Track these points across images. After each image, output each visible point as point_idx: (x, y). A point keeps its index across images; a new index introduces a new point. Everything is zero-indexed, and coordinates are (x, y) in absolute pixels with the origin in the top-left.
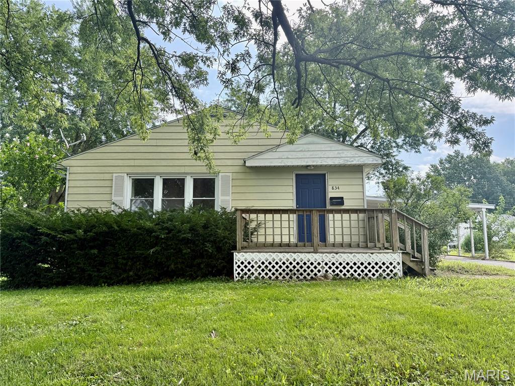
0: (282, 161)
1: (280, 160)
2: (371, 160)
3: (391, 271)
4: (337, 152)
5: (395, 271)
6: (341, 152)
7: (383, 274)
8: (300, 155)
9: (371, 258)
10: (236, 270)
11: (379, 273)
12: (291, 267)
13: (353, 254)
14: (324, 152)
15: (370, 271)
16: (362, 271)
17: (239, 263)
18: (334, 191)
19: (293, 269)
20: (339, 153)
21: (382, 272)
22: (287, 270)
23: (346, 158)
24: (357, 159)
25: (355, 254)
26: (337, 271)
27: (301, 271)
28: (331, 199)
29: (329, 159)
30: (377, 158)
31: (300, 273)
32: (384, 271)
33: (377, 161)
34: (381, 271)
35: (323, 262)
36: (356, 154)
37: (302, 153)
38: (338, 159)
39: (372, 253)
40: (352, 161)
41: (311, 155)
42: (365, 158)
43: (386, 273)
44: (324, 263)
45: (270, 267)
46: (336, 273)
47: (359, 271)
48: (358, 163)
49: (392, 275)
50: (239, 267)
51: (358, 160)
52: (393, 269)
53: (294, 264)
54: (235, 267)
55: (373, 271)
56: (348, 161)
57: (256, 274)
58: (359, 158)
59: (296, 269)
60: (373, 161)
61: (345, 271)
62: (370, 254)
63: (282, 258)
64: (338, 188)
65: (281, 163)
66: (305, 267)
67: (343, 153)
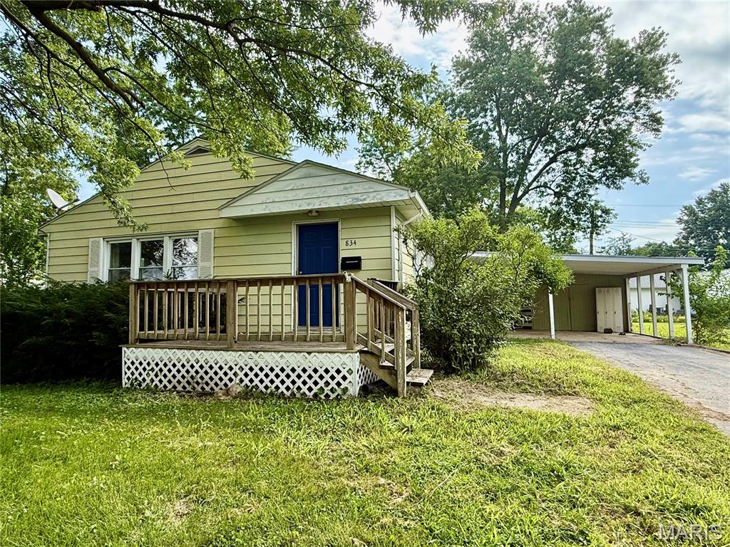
0: (267, 207)
1: (264, 206)
2: (393, 195)
3: (339, 384)
4: (342, 186)
5: (344, 384)
6: (348, 186)
7: (326, 389)
8: (290, 195)
9: (307, 361)
10: (126, 373)
11: (318, 387)
12: (192, 372)
13: (281, 354)
14: (324, 189)
15: (305, 383)
16: (293, 382)
17: (129, 363)
18: (348, 247)
19: (194, 374)
20: (346, 189)
21: (323, 386)
22: (188, 377)
23: (356, 196)
24: (371, 195)
25: (284, 354)
26: (256, 381)
27: (207, 378)
28: (344, 259)
29: (331, 198)
30: (402, 192)
31: (204, 381)
32: (327, 384)
33: (402, 195)
34: (322, 383)
35: (236, 365)
36: (369, 188)
37: (293, 193)
38: (344, 198)
39: (309, 353)
40: (364, 199)
41: (306, 195)
42: (383, 194)
43: (330, 387)
44: (238, 366)
45: (165, 371)
46: (254, 384)
47: (288, 382)
48: (372, 201)
49: (339, 391)
50: (129, 368)
51: (374, 197)
52: (341, 381)
53: (197, 367)
54: (124, 368)
55: (310, 383)
56: (357, 199)
57: (148, 380)
58: (375, 194)
59: (199, 375)
60: (395, 197)
61: (267, 381)
62: (306, 354)
63: (181, 357)
64: (355, 243)
65: (265, 210)
66: (211, 373)
67: (351, 187)
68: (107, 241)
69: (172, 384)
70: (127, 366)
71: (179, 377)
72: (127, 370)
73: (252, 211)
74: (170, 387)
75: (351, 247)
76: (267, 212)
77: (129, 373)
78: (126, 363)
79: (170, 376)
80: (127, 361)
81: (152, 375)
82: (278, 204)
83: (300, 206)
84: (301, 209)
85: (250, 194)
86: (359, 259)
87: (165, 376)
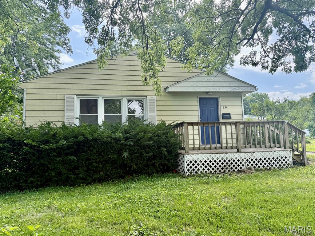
2: (250, 89)
4: (228, 83)
9: (274, 155)
11: (279, 164)
12: (225, 164)
13: (264, 152)
15: (274, 163)
16: (269, 163)
18: (224, 109)
21: (281, 164)
23: (235, 87)
24: (241, 88)
26: (255, 165)
27: (232, 166)
28: (223, 114)
32: (282, 162)
36: (240, 85)
39: (275, 151)
44: (246, 159)
46: (253, 166)
47: (267, 164)
48: (242, 91)
49: (286, 165)
52: (287, 161)
53: (227, 161)
55: (276, 163)
59: (228, 165)
61: (259, 164)
64: (227, 107)
65: (193, 89)
66: (234, 163)
67: (232, 83)
68: (78, 97)
69: (214, 170)
70: (187, 163)
71: (218, 166)
72: (187, 166)
73: (186, 89)
74: (213, 172)
75: (226, 109)
77: (188, 167)
78: (187, 162)
79: (213, 166)
80: (187, 161)
81: (203, 167)
82: (198, 88)
85: (185, 81)
86: (229, 114)
87: (211, 167)
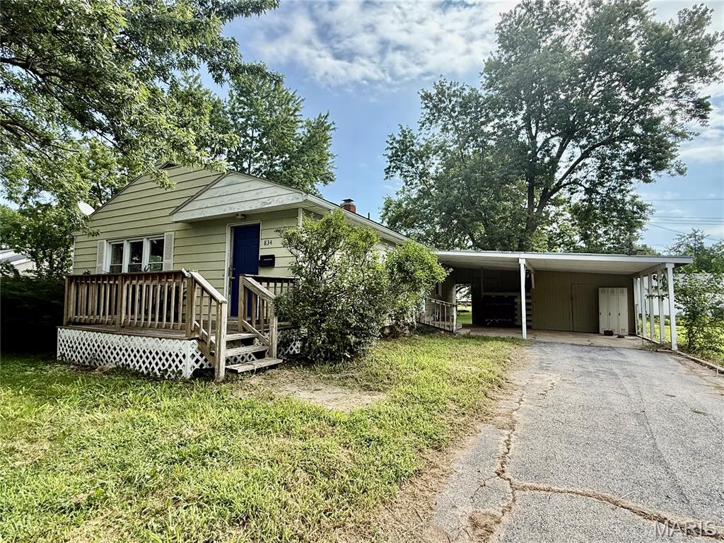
0: (202, 211)
2: (292, 198)
3: (177, 367)
4: (254, 192)
5: (180, 367)
6: (259, 191)
7: (169, 370)
8: (219, 201)
9: (159, 345)
10: (59, 348)
14: (242, 195)
16: (150, 363)
17: (61, 341)
18: (266, 247)
19: (95, 352)
20: (257, 194)
21: (167, 367)
23: (264, 200)
24: (276, 199)
25: (145, 338)
26: (129, 360)
27: (101, 356)
29: (247, 203)
30: (299, 195)
32: (170, 366)
33: (298, 198)
35: (118, 346)
36: (275, 192)
38: (255, 202)
39: (160, 338)
40: (270, 203)
41: (229, 200)
42: (283, 197)
43: (171, 369)
46: (127, 363)
48: (275, 205)
49: (177, 373)
50: (61, 345)
51: (277, 201)
52: (178, 364)
54: (58, 345)
56: (265, 203)
57: (70, 356)
58: (277, 198)
60: (292, 200)
61: (135, 361)
62: (158, 339)
65: (201, 214)
67: (261, 192)
68: (110, 243)
70: (60, 343)
73: (192, 215)
74: (81, 362)
75: (268, 247)
76: (202, 216)
77: (61, 349)
78: (59, 340)
81: (72, 351)
82: (210, 209)
83: (225, 210)
84: (225, 213)
85: (190, 202)
86: (273, 257)
